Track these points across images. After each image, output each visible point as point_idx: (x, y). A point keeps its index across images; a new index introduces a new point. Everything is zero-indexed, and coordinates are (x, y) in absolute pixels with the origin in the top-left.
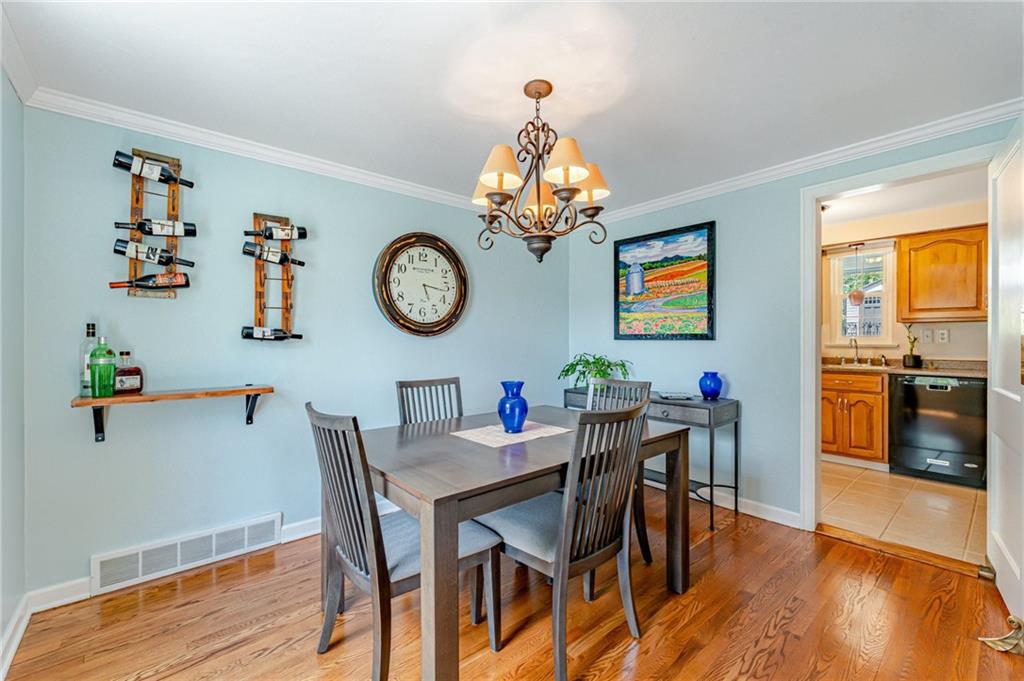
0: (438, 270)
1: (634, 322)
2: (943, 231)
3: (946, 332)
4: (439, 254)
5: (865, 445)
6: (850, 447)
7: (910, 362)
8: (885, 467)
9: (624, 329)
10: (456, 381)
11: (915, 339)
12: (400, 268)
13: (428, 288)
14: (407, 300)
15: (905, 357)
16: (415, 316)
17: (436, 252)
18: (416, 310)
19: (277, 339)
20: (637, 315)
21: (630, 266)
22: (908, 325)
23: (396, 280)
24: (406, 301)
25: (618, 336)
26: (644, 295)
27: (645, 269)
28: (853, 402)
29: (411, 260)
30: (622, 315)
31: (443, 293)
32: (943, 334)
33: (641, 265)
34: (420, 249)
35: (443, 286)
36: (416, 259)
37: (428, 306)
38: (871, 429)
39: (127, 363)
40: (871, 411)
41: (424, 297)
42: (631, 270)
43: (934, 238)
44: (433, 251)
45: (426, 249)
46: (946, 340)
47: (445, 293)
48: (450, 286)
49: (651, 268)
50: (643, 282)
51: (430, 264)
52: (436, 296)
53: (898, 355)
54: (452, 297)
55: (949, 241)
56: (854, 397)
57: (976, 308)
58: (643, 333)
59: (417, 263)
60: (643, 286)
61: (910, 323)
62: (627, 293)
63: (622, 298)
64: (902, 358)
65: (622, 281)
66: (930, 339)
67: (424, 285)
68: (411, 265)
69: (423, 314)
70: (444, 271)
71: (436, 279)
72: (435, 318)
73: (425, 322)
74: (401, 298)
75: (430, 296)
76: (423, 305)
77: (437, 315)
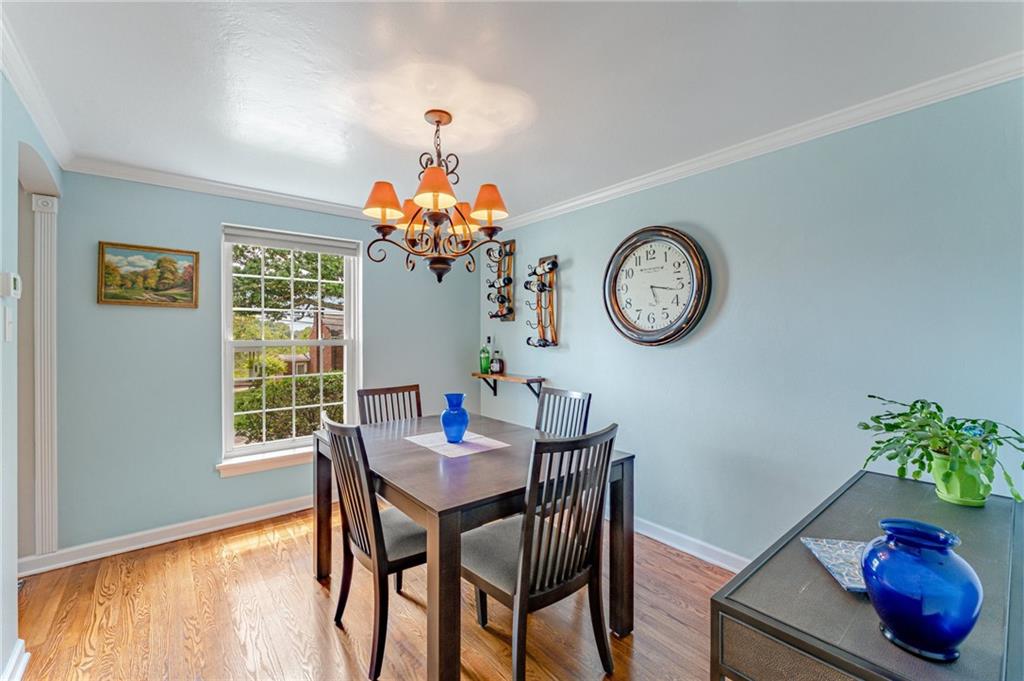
0: (669, 266)
4: (669, 246)
12: (627, 273)
13: (656, 290)
16: (643, 324)
17: (664, 245)
18: (644, 316)
23: (625, 287)
24: (634, 308)
29: (638, 262)
31: (674, 293)
34: (647, 247)
35: (675, 284)
36: (643, 260)
37: (657, 312)
39: (497, 356)
41: (652, 300)
44: (661, 244)
45: (653, 244)
47: (677, 292)
48: (685, 282)
51: (659, 260)
52: (666, 297)
54: (687, 295)
59: (645, 264)
67: (652, 287)
68: (639, 268)
69: (652, 320)
70: (677, 265)
71: (667, 277)
72: (666, 323)
73: (655, 329)
74: (628, 306)
75: (660, 299)
76: (652, 309)
77: (668, 320)
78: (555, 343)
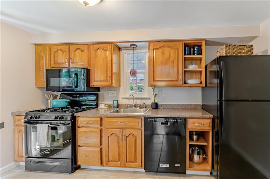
2: (165, 41)
3: (166, 91)
5: (133, 160)
6: (126, 162)
7: (154, 106)
8: (143, 170)
11: (156, 95)
15: (152, 103)
22: (153, 88)
28: (127, 135)
32: (165, 92)
38: (136, 151)
40: (136, 139)
43: (162, 44)
46: (166, 95)
53: (149, 102)
55: (168, 47)
56: (127, 132)
57: (177, 80)
61: (154, 87)
64: (151, 104)
66: (161, 95)
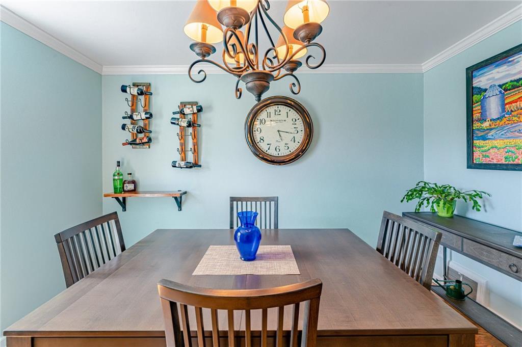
0: (289, 120)
1: (491, 151)
4: (289, 109)
9: (478, 158)
10: (276, 200)
12: (261, 121)
13: (281, 133)
14: (266, 142)
16: (272, 152)
17: (287, 108)
18: (272, 148)
19: (187, 167)
20: (495, 143)
21: (486, 90)
23: (259, 130)
25: (471, 165)
26: (505, 120)
27: (506, 90)
29: (269, 115)
30: (477, 142)
31: (292, 136)
33: (500, 86)
34: (275, 107)
35: (293, 130)
36: (273, 114)
37: (282, 145)
41: (278, 138)
42: (487, 94)
44: (285, 107)
45: (279, 106)
47: (295, 135)
48: (299, 129)
49: (514, 87)
50: (504, 105)
51: (283, 116)
52: (287, 138)
54: (300, 137)
58: (503, 162)
59: (273, 117)
60: (504, 110)
62: (482, 119)
63: (476, 125)
65: (477, 108)
67: (279, 131)
68: (269, 119)
69: (278, 150)
70: (294, 120)
71: (288, 126)
72: (287, 152)
73: (280, 155)
74: (262, 141)
75: (283, 138)
76: (278, 144)
77: (288, 150)
78: (196, 165)
